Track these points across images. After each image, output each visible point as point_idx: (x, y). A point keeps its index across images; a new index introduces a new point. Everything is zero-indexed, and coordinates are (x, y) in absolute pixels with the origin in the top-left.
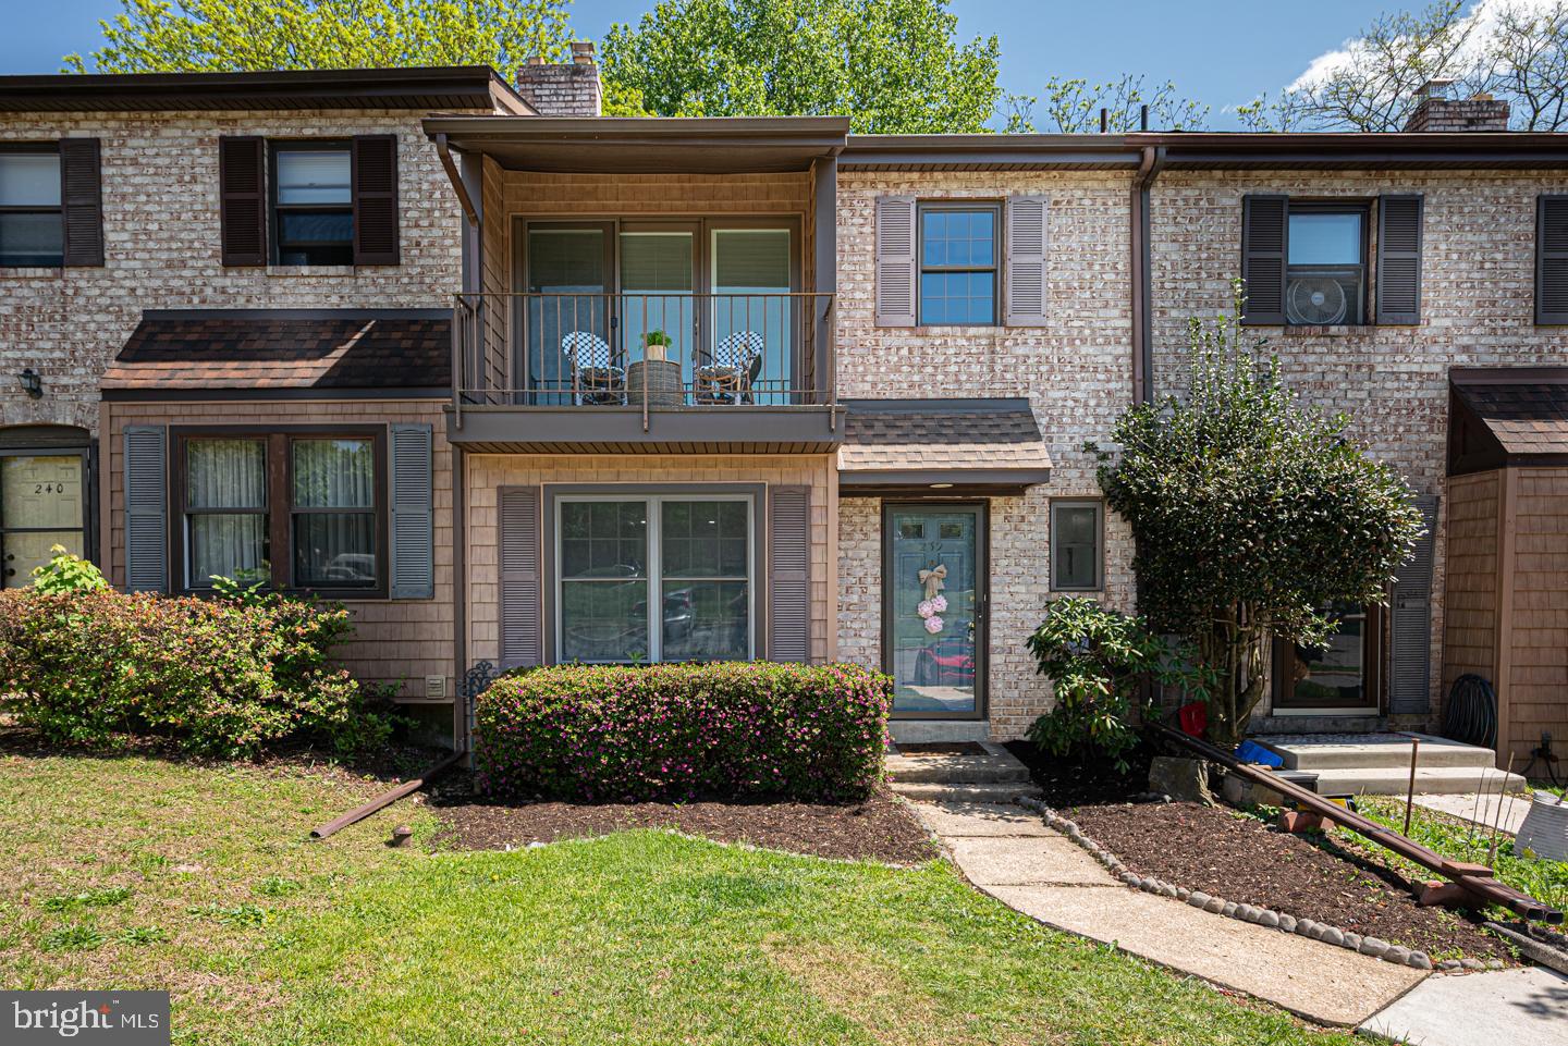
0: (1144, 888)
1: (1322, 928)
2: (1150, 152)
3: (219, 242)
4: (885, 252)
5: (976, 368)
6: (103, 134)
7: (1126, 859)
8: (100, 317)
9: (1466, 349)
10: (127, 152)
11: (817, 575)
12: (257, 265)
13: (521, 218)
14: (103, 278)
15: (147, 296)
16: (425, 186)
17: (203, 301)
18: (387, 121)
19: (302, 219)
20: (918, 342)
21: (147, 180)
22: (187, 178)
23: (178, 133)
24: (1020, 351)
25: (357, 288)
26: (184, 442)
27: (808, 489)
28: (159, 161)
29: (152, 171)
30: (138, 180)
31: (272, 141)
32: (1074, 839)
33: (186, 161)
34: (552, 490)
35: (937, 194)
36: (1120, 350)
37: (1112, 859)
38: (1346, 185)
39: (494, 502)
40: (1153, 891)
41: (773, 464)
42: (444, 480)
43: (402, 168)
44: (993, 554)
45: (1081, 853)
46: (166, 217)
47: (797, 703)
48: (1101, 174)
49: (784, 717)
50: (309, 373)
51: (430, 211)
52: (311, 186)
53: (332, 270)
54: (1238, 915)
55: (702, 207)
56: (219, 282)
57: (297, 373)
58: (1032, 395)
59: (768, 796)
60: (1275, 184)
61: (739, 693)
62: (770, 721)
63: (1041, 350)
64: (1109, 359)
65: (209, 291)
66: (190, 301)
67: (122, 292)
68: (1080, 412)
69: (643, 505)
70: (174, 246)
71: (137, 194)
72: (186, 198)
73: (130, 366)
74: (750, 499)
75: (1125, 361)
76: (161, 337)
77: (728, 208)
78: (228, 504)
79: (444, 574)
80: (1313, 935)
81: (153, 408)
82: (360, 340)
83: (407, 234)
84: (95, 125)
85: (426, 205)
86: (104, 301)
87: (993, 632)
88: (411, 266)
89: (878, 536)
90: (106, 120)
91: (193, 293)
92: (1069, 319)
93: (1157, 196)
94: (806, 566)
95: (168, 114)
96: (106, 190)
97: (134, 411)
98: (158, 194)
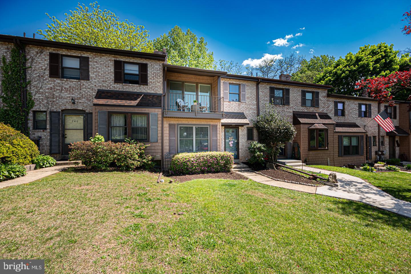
0: (278, 180)
1: (302, 183)
2: (260, 80)
3: (114, 78)
4: (225, 90)
5: (237, 108)
6: (90, 56)
7: (273, 177)
8: (88, 90)
9: (295, 109)
10: (94, 60)
11: (218, 138)
12: (121, 83)
13: (168, 80)
14: (89, 82)
15: (98, 87)
16: (153, 73)
17: (110, 88)
18: (146, 61)
19: (128, 76)
20: (229, 104)
21: (99, 66)
22: (107, 66)
23: (106, 58)
24: (243, 106)
25: (140, 89)
26: (110, 114)
27: (217, 125)
28: (101, 63)
29: (100, 64)
30: (97, 65)
31: (124, 61)
32: (262, 175)
33: (107, 63)
34: (178, 125)
35: (231, 82)
36: (255, 106)
37: (271, 177)
38: (281, 86)
39: (168, 126)
40: (279, 181)
41: (212, 121)
42: (160, 122)
43: (148, 69)
44: (239, 135)
45: (265, 177)
46: (102, 73)
47: (221, 158)
48: (253, 82)
49: (220, 160)
50: (134, 103)
51: (153, 77)
52: (131, 70)
53: (135, 85)
54: (292, 183)
55: (197, 81)
56: (113, 85)
57: (132, 103)
58: (244, 112)
59: (218, 172)
60: (273, 85)
61: (213, 156)
62: (218, 160)
63: (245, 106)
64: (254, 108)
65: (111, 87)
66: (107, 88)
67: (93, 85)
68: (250, 115)
69: (192, 127)
70: (104, 78)
71: (97, 68)
72: (107, 70)
73: (98, 100)
74: (209, 126)
75: (256, 108)
76: (102, 94)
77: (201, 81)
78: (118, 125)
79: (160, 138)
80: (302, 184)
81: (104, 108)
82: (142, 98)
83: (149, 80)
84: (88, 54)
85: (153, 76)
86: (89, 87)
87: (240, 146)
88: (150, 85)
89: (224, 132)
90: (90, 54)
91: (108, 87)
92: (249, 102)
93: (260, 86)
94: (217, 137)
95: (103, 54)
96: (90, 66)
97: (100, 108)
98: (101, 68)
